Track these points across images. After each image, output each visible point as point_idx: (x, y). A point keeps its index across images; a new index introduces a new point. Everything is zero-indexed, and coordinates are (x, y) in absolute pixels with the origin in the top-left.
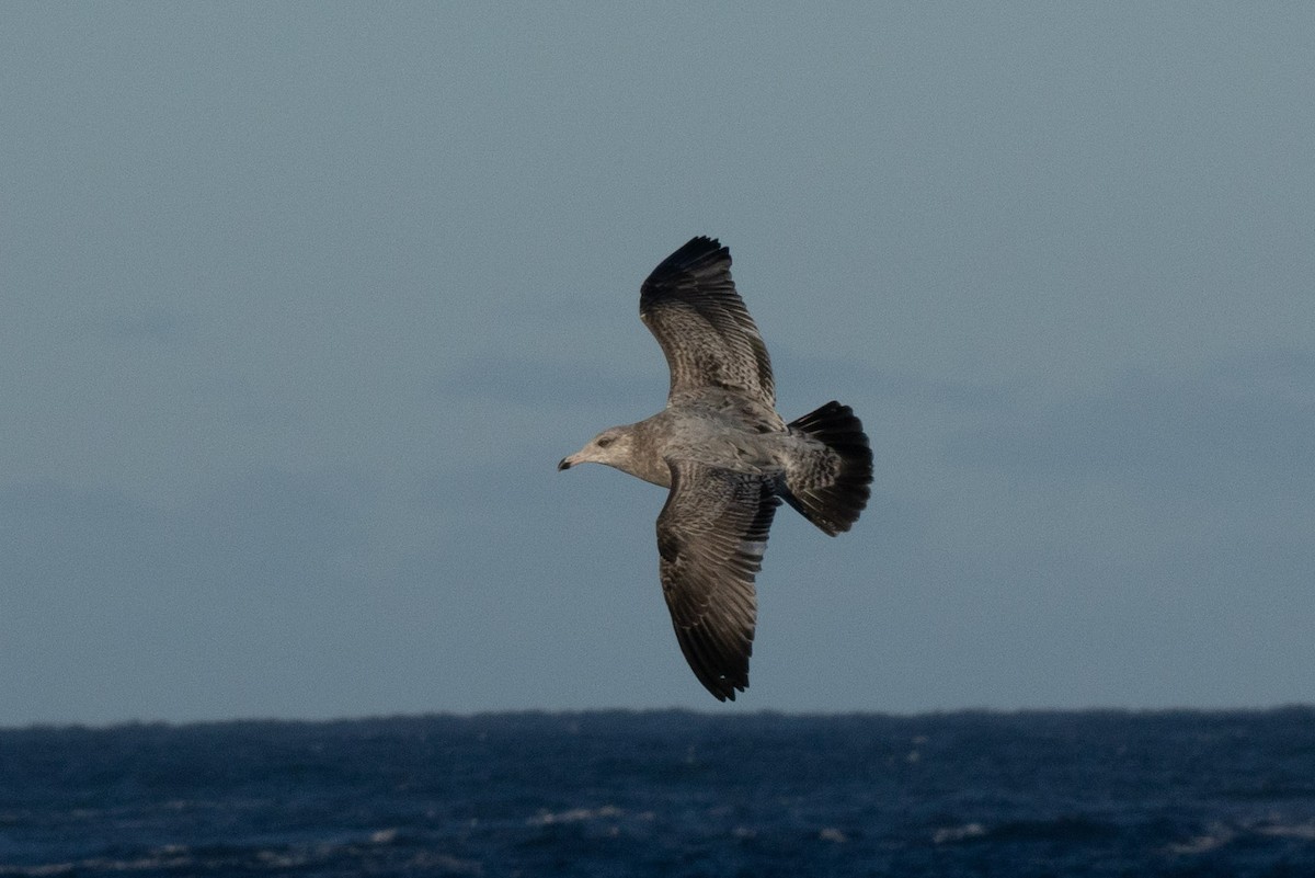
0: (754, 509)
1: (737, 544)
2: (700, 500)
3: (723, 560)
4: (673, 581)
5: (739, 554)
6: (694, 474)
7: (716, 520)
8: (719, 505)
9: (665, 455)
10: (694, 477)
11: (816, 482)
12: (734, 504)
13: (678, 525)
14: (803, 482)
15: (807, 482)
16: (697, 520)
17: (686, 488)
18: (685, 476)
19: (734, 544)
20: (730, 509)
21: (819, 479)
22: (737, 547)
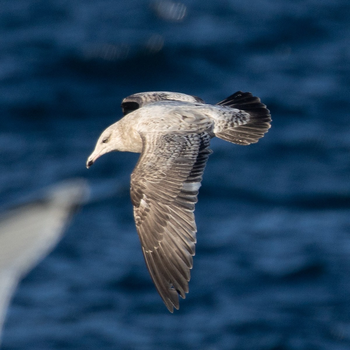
0: (193, 160)
1: (181, 186)
2: (159, 158)
3: (173, 198)
4: (142, 219)
5: (183, 192)
6: (156, 141)
7: (168, 171)
8: (170, 160)
9: (138, 130)
10: (155, 143)
11: (235, 124)
12: (180, 158)
13: (145, 178)
14: (227, 125)
15: (229, 125)
16: (156, 173)
17: (150, 152)
18: (149, 143)
19: (179, 186)
20: (177, 162)
21: (236, 122)
22: (181, 188)
